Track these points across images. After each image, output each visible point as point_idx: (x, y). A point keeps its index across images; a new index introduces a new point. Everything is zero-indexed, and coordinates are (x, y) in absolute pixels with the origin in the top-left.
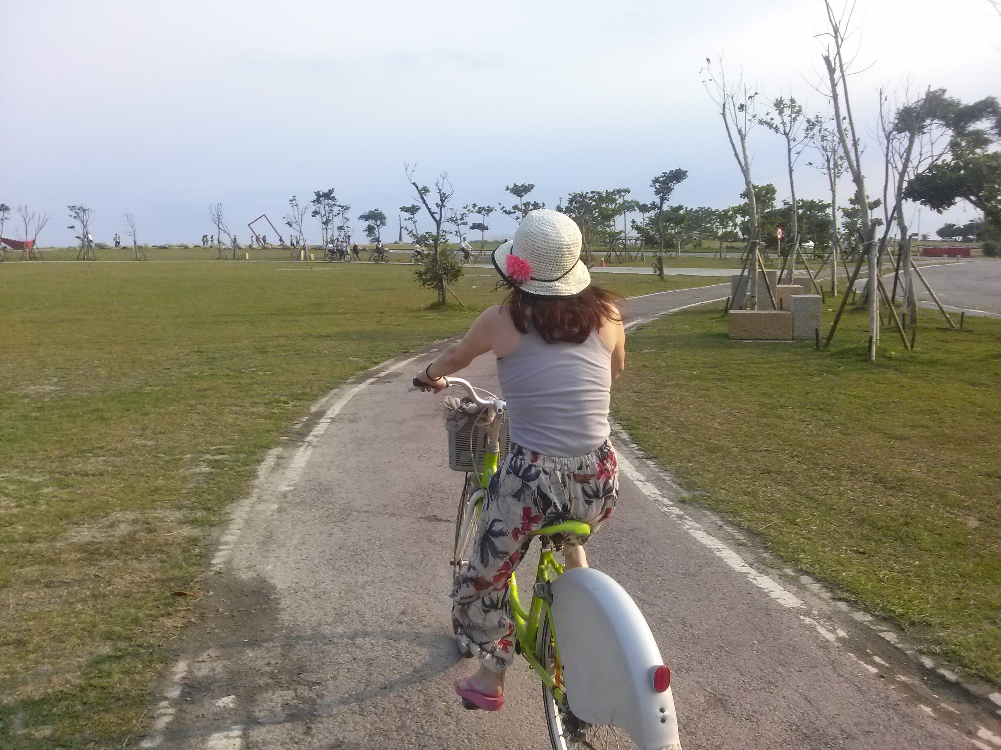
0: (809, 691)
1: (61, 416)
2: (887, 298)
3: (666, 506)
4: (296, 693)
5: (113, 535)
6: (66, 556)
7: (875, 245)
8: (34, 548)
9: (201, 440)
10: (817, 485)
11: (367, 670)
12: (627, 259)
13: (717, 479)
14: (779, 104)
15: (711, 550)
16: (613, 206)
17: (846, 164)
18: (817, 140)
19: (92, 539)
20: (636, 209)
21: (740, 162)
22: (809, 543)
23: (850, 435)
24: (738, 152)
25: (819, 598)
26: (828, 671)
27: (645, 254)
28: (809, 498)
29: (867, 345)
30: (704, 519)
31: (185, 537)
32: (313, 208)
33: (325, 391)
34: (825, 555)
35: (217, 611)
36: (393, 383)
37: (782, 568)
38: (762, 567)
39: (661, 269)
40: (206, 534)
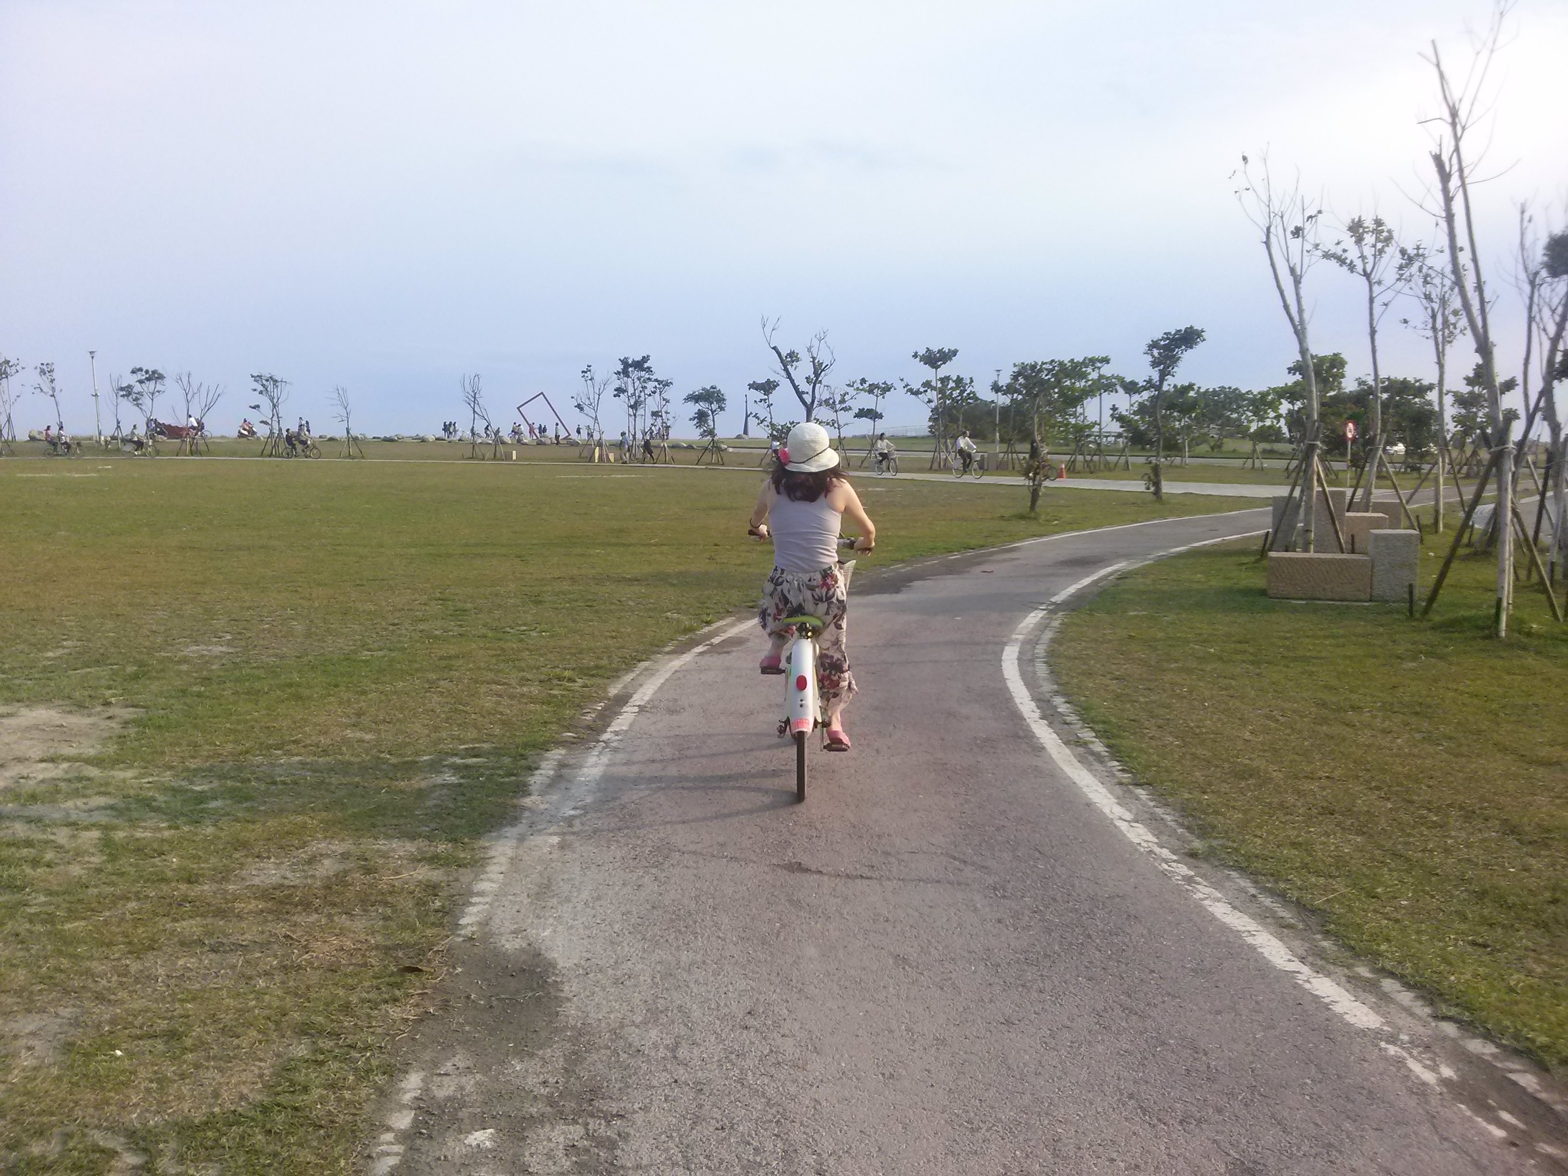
0: (1394, 1162)
1: (236, 693)
2: (1526, 539)
3: (1166, 861)
4: (587, 1130)
5: (313, 876)
6: (243, 905)
7: (1510, 453)
8: (195, 891)
9: (444, 735)
10: (1409, 835)
11: (695, 1099)
12: (1102, 467)
13: (1248, 822)
14: (1356, 229)
15: (1238, 934)
16: (1083, 383)
17: (1463, 322)
18: (1416, 284)
19: (281, 881)
20: (1118, 387)
21: (1291, 319)
22: (1396, 926)
23: (1463, 755)
24: (1288, 302)
25: (1412, 1014)
26: (1425, 1130)
27: (1131, 459)
28: (1396, 855)
29: (1493, 611)
30: (1227, 884)
31: (420, 882)
32: (617, 384)
33: (629, 663)
34: (1422, 947)
35: (468, 997)
36: (734, 654)
37: (1353, 965)
38: (1320, 963)
39: (1157, 484)
40: (451, 878)
